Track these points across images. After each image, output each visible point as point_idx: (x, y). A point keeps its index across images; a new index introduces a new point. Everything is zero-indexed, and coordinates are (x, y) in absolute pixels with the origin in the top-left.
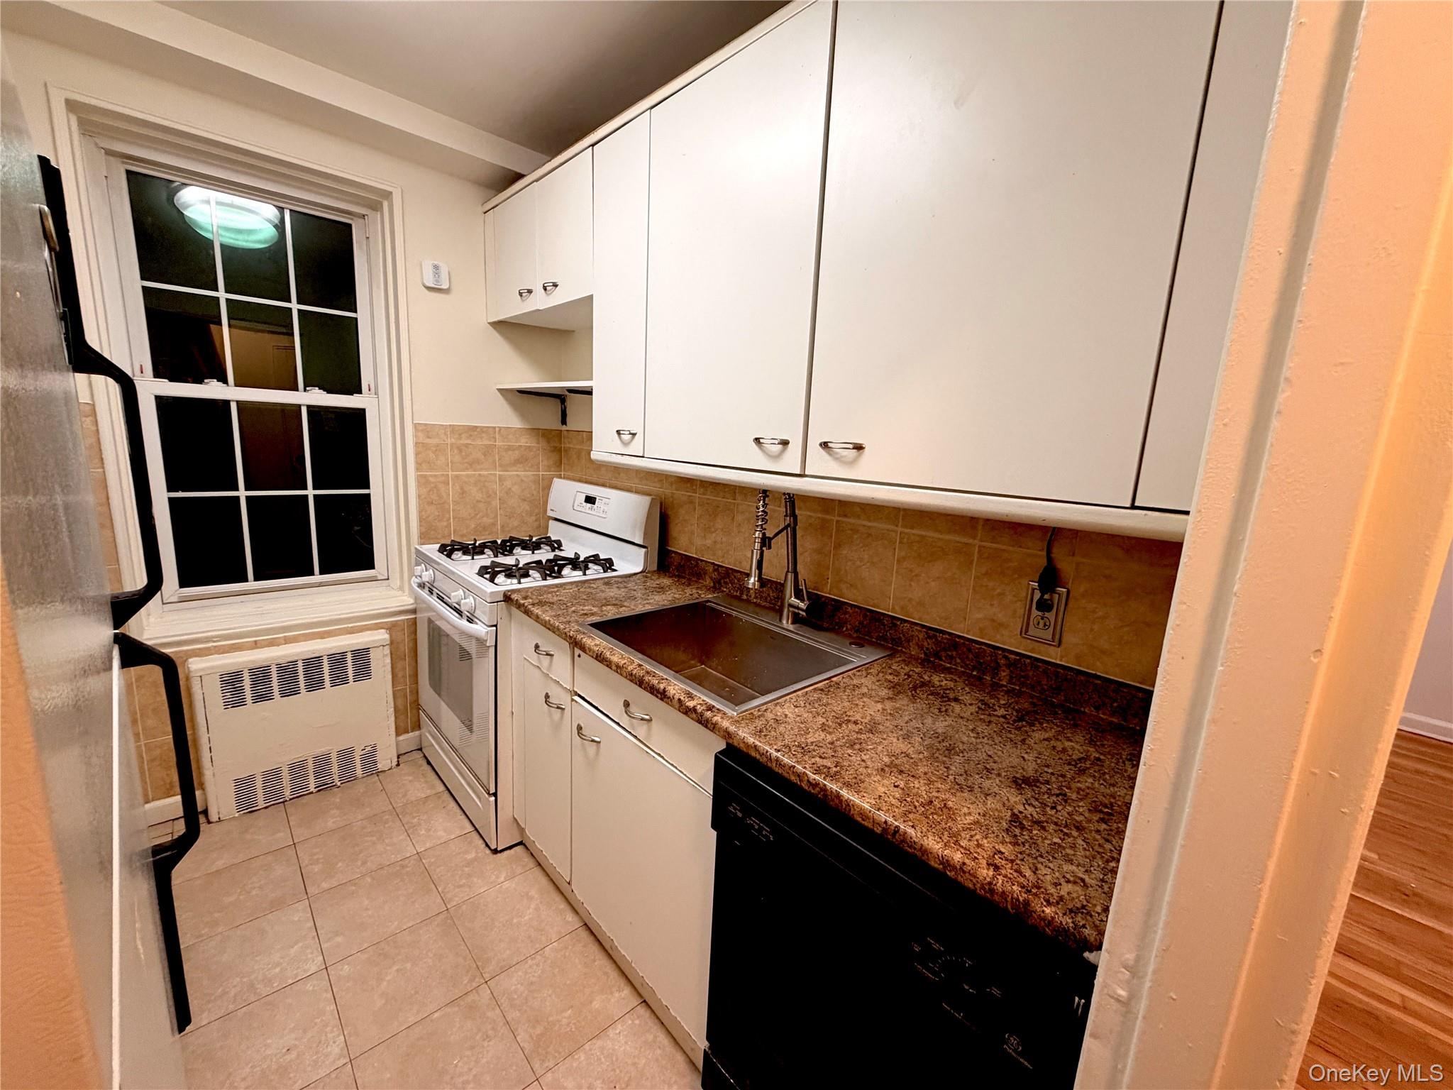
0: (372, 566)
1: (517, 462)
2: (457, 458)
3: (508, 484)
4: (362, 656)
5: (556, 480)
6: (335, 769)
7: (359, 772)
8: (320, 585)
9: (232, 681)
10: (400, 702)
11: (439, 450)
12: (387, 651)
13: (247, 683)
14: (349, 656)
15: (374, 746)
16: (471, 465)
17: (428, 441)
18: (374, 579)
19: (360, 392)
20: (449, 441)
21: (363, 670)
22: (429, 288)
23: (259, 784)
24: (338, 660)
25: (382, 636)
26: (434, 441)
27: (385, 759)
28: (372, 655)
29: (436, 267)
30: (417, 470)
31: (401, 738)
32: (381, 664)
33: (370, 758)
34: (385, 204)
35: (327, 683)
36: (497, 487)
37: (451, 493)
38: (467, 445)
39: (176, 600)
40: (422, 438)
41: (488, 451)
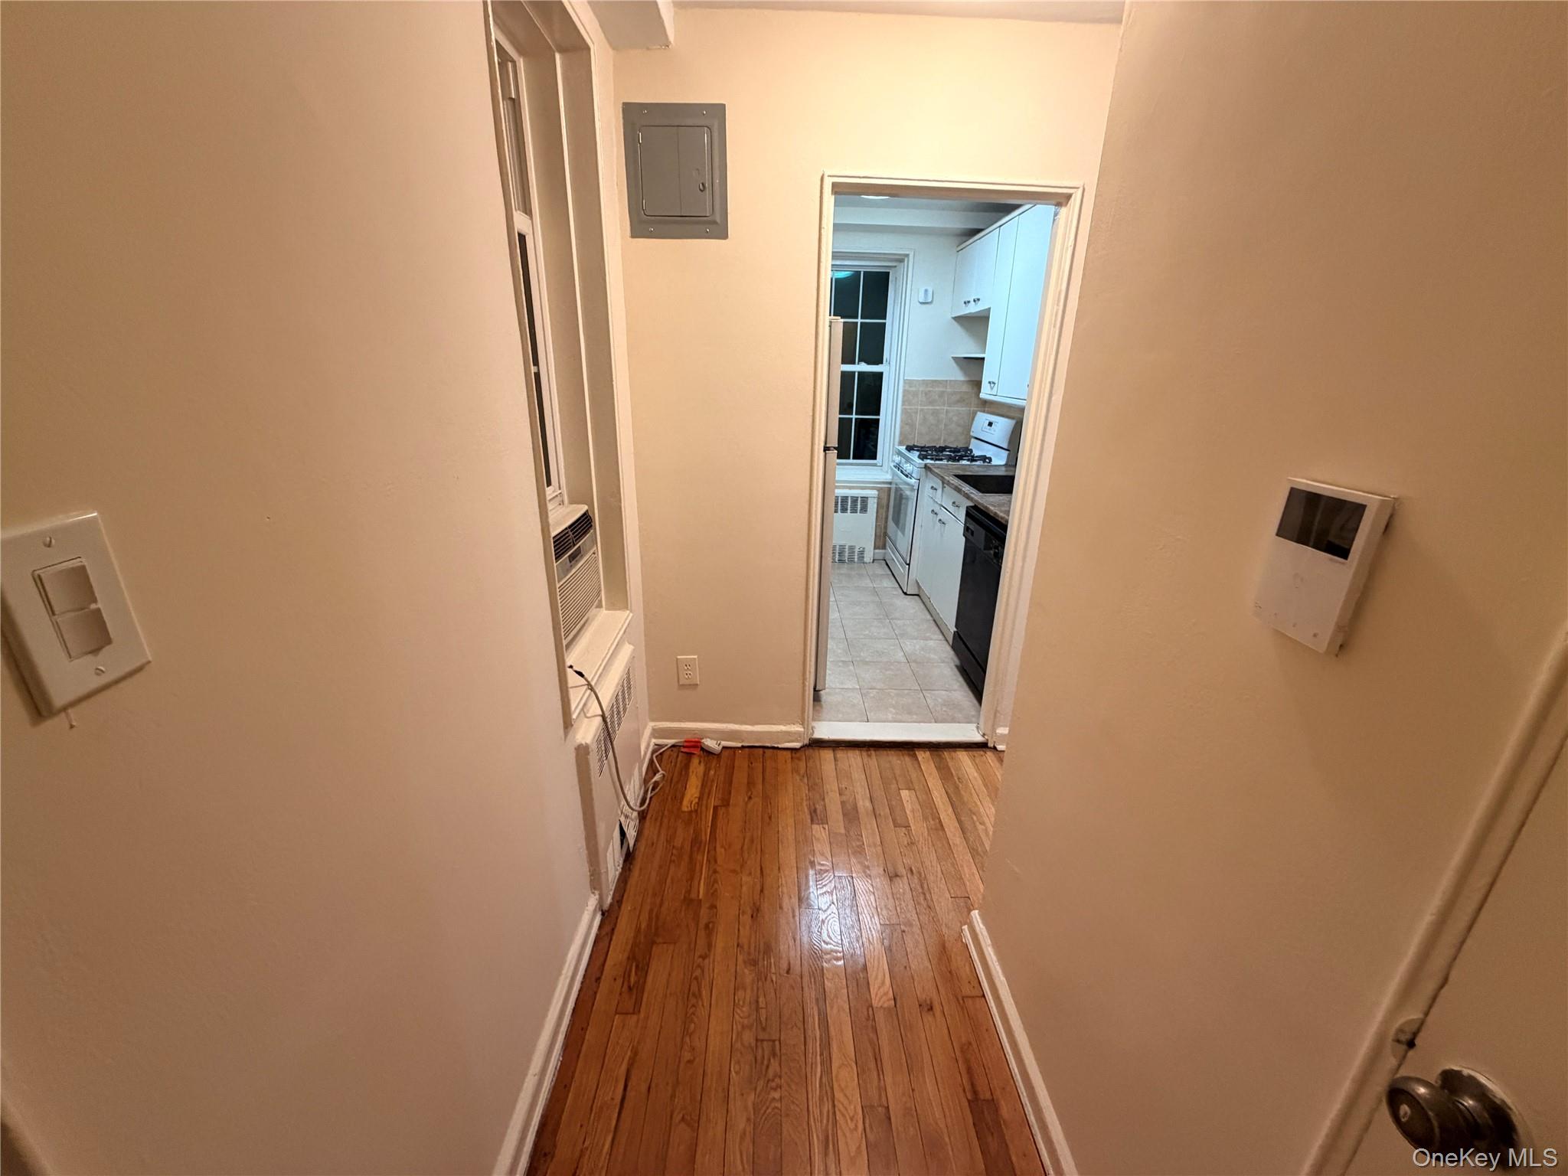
0: (875, 459)
1: (958, 401)
2: (924, 399)
3: (950, 415)
4: (865, 500)
5: (978, 413)
6: (847, 554)
7: (856, 560)
10: (878, 530)
11: (915, 394)
12: (876, 501)
14: (859, 499)
15: (864, 548)
16: (931, 403)
18: (875, 465)
19: (882, 363)
20: (921, 389)
21: (864, 509)
22: (921, 303)
24: (855, 500)
25: (875, 493)
26: (913, 389)
27: (868, 557)
28: (869, 499)
29: (926, 291)
30: (903, 405)
31: (877, 551)
32: (872, 506)
33: (862, 553)
34: (906, 260)
35: (849, 511)
36: (944, 416)
37: (919, 418)
38: (930, 391)
40: (907, 388)
41: (941, 394)
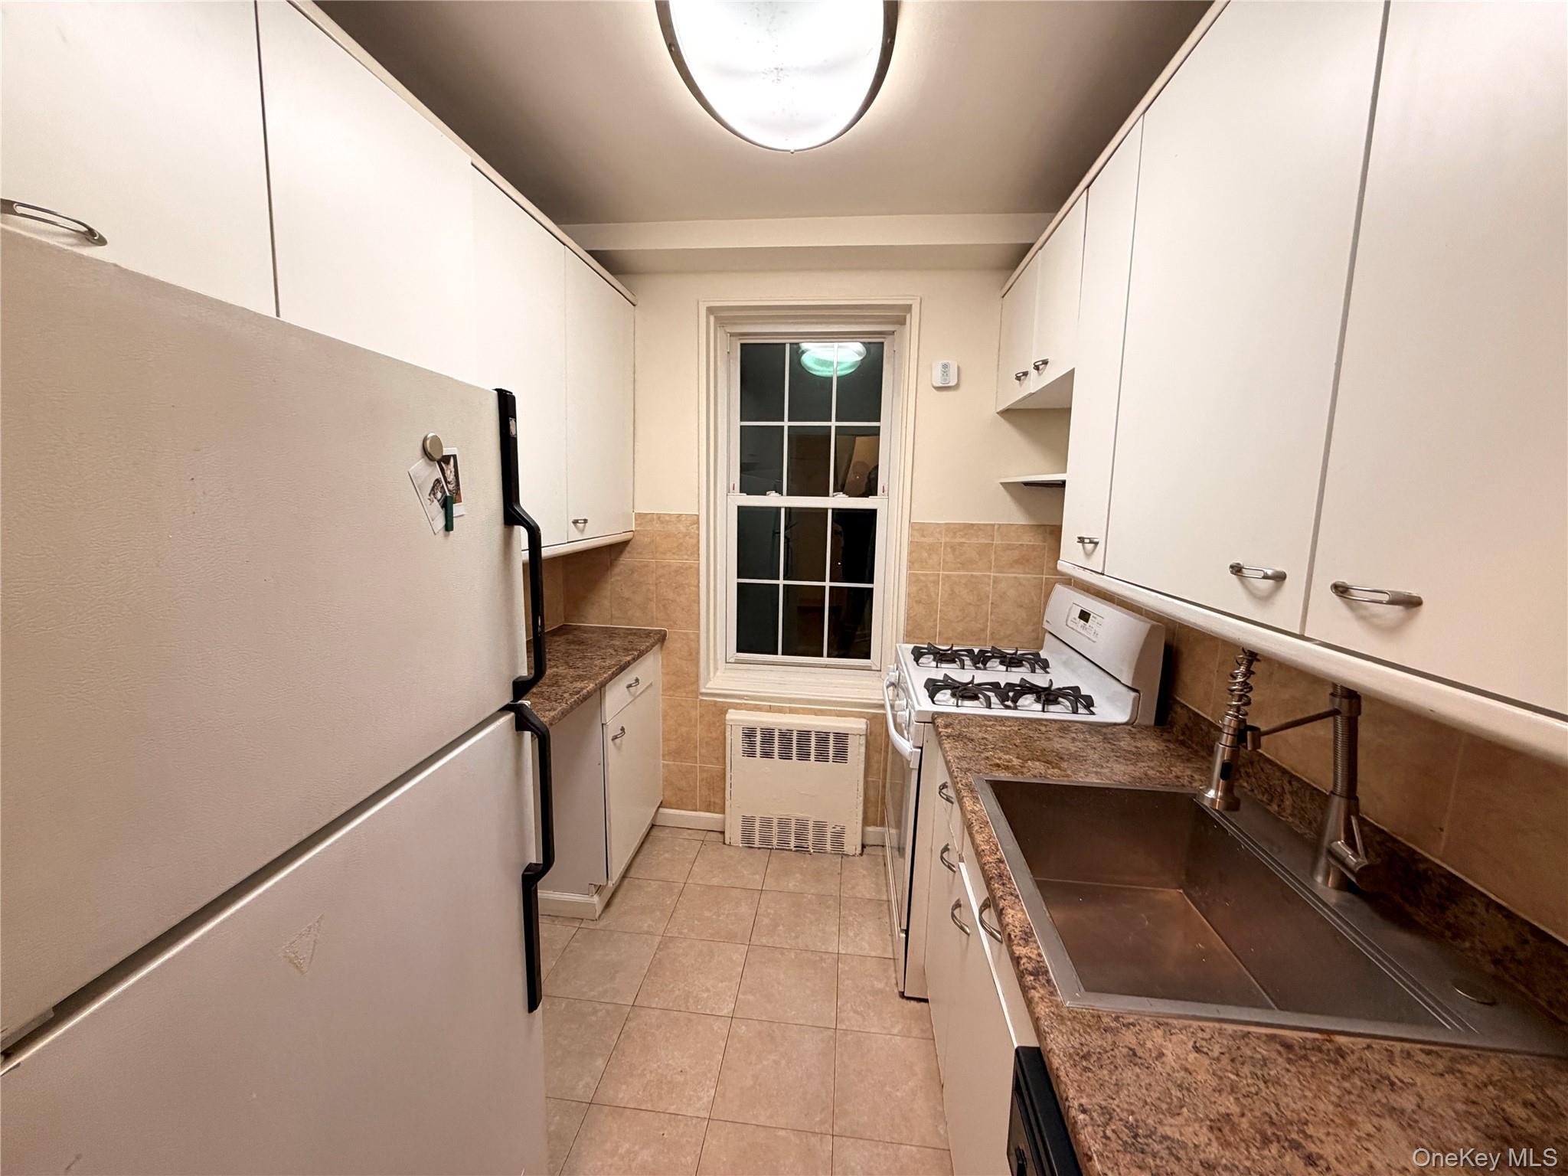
1: (1017, 562)
2: (950, 558)
3: (1002, 586)
4: (841, 738)
5: (1057, 586)
6: (810, 837)
7: (829, 847)
8: (826, 666)
9: (749, 734)
10: (872, 793)
11: (932, 549)
12: (863, 740)
13: (758, 739)
14: (832, 737)
15: (843, 828)
16: (963, 565)
17: (923, 539)
18: (869, 669)
20: (943, 540)
21: (841, 755)
22: (938, 389)
23: (757, 824)
24: (823, 738)
25: (860, 725)
26: (928, 540)
27: (852, 845)
28: (850, 741)
29: (945, 366)
30: (910, 568)
31: (870, 829)
32: (856, 750)
33: (838, 837)
34: (908, 316)
35: (812, 757)
36: (990, 589)
37: (941, 592)
38: (961, 544)
39: (733, 661)
40: (918, 538)
41: (983, 550)
